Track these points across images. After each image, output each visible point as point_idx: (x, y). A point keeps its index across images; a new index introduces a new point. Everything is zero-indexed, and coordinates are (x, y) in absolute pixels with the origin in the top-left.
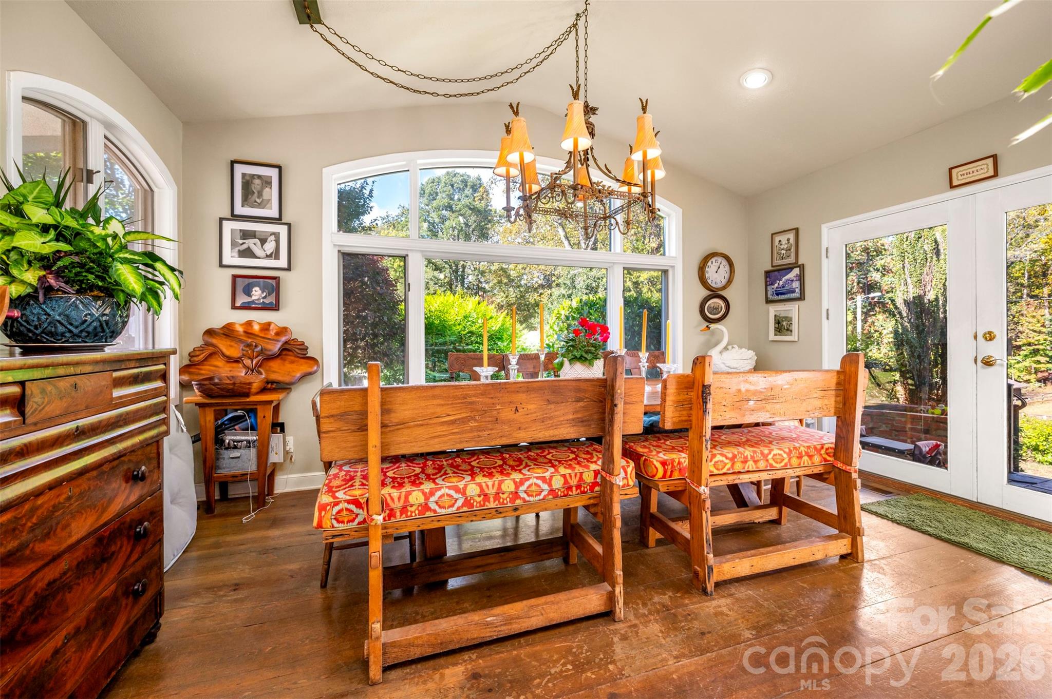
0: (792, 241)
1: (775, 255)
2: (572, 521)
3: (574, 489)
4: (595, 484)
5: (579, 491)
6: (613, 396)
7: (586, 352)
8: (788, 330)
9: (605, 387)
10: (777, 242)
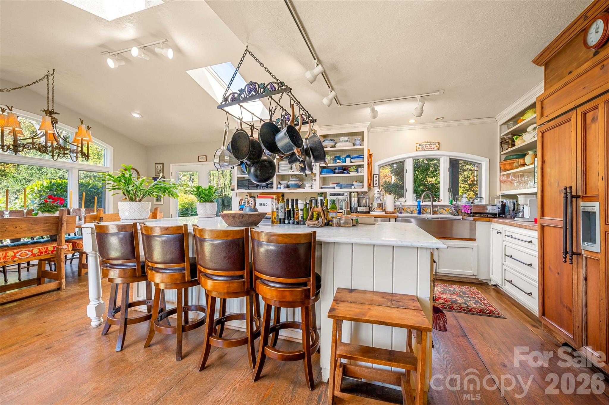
0: (162, 167)
1: (156, 172)
2: (43, 269)
3: (44, 253)
4: (54, 251)
5: (46, 253)
6: (62, 221)
7: (52, 209)
8: (160, 200)
9: (59, 219)
10: (157, 167)
